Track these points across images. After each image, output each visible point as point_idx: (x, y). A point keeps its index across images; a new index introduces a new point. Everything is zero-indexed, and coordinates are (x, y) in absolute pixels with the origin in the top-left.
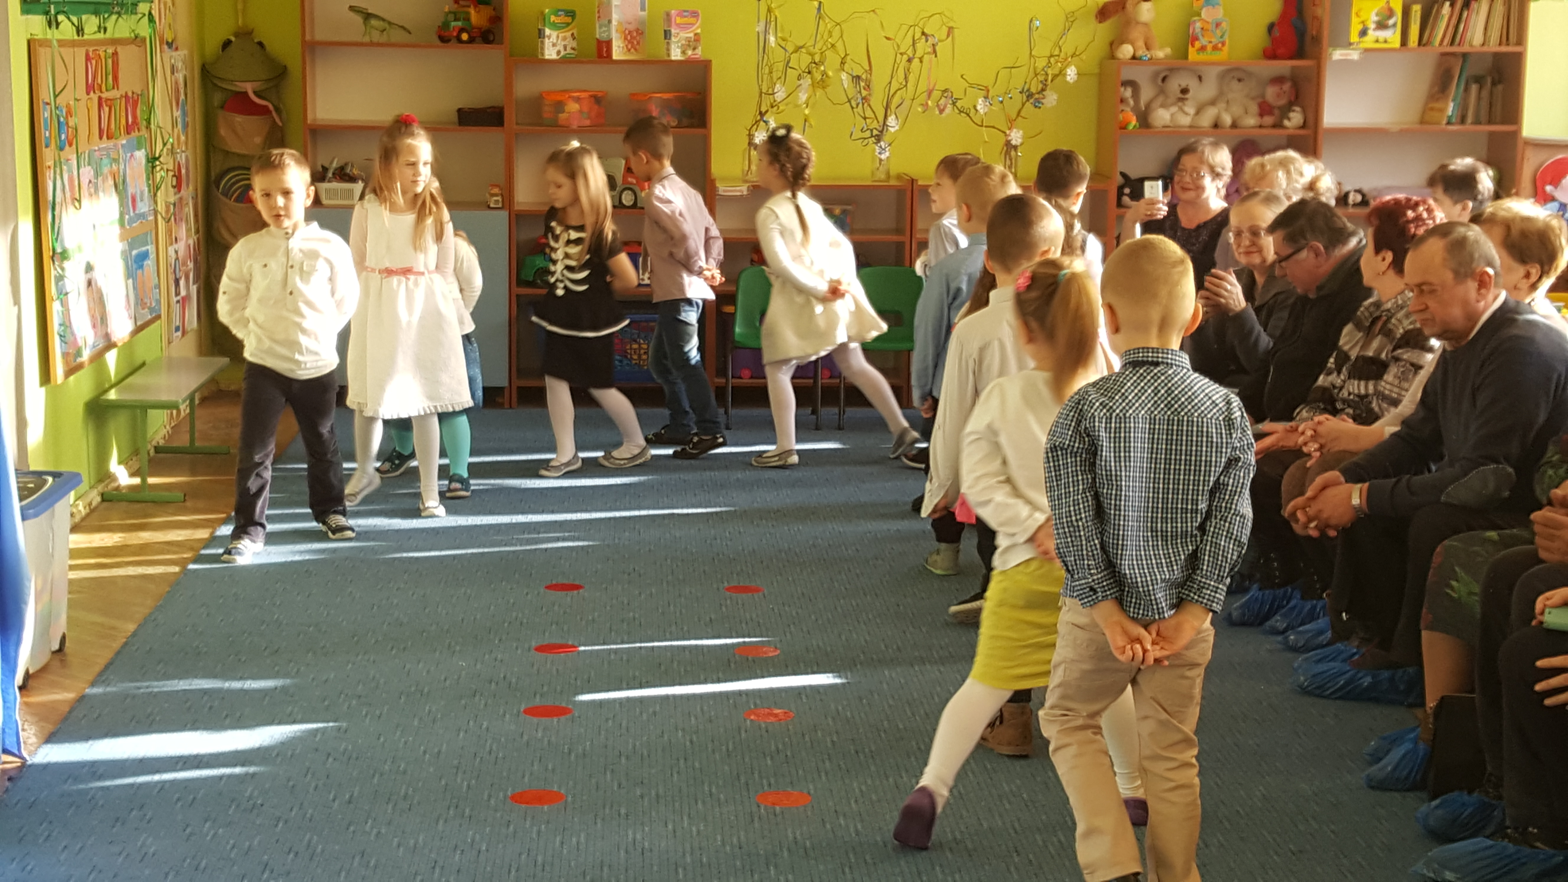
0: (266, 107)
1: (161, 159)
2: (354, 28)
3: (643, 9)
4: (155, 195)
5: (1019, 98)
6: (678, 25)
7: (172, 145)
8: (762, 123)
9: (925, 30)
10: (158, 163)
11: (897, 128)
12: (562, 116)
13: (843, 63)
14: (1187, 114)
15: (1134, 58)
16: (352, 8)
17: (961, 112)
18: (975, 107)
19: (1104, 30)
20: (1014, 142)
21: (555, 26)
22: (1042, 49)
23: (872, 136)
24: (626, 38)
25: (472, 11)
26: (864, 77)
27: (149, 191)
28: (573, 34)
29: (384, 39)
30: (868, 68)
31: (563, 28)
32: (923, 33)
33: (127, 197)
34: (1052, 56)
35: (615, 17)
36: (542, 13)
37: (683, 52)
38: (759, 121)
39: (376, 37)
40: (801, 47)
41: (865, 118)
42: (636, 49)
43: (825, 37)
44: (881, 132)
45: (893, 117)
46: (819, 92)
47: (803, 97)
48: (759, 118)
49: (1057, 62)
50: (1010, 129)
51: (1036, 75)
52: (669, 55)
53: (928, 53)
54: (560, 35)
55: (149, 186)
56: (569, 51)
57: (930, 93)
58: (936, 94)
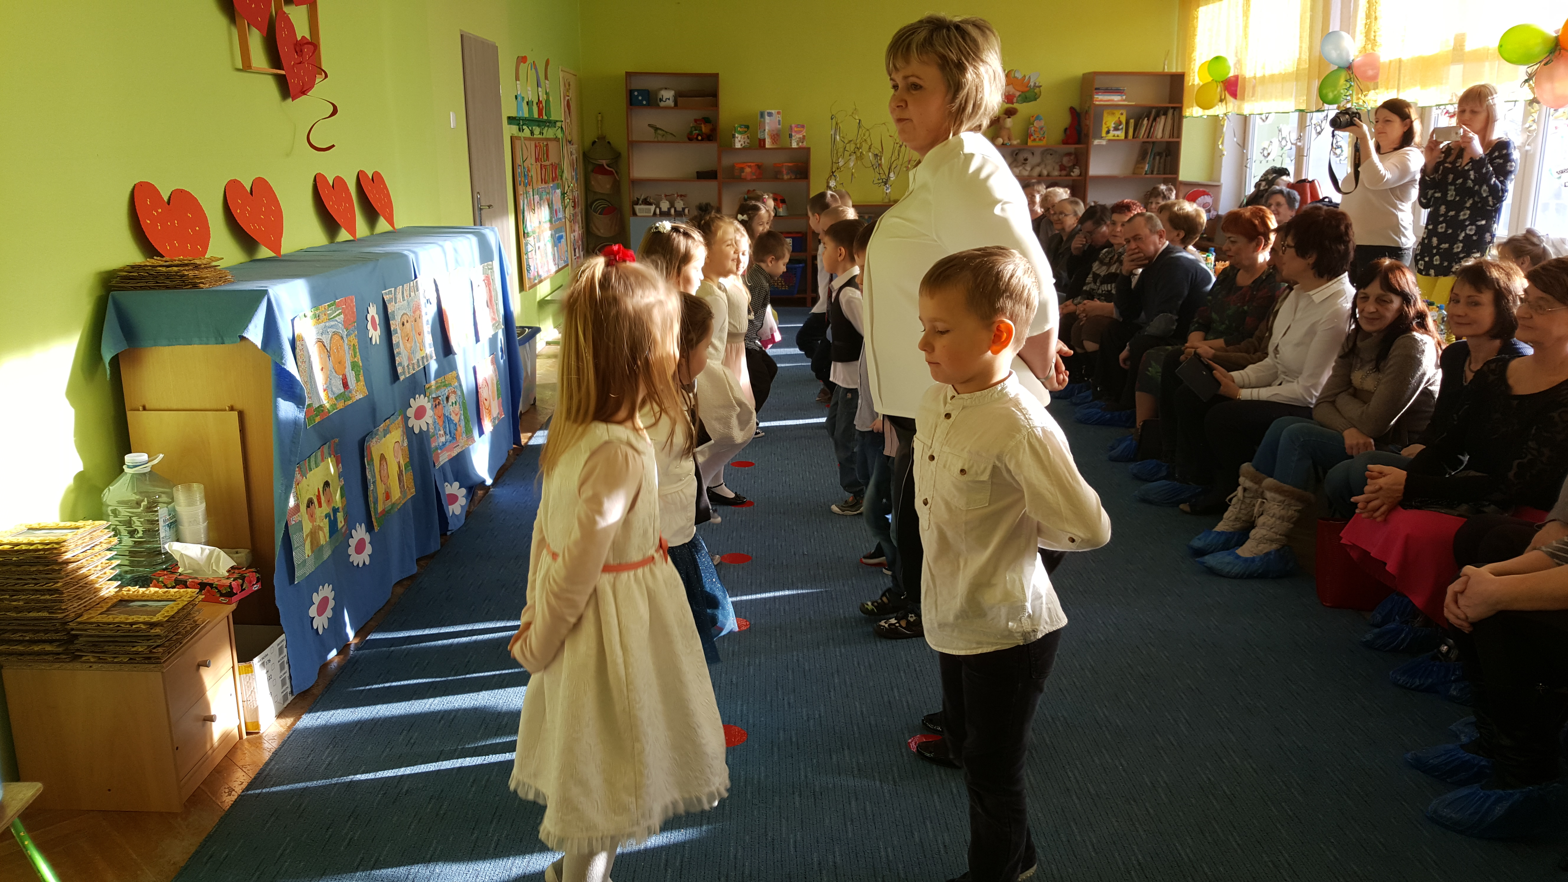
0: (612, 171)
1: (567, 193)
2: (650, 134)
3: (780, 124)
4: (565, 210)
6: (796, 132)
7: (572, 187)
11: (894, 178)
12: (743, 174)
13: (870, 148)
14: (1026, 170)
15: (1003, 144)
16: (649, 125)
21: (740, 133)
23: (883, 182)
24: (772, 138)
25: (703, 126)
26: (879, 155)
27: (563, 208)
28: (748, 136)
29: (663, 139)
30: (881, 150)
31: (744, 133)
33: (553, 209)
35: (767, 128)
36: (735, 127)
37: (798, 144)
38: (832, 175)
39: (660, 138)
40: (851, 141)
41: (879, 174)
42: (776, 143)
43: (862, 136)
44: (887, 180)
45: (892, 173)
46: (859, 162)
47: (852, 164)
52: (791, 145)
54: (742, 137)
55: (562, 205)
56: (746, 144)
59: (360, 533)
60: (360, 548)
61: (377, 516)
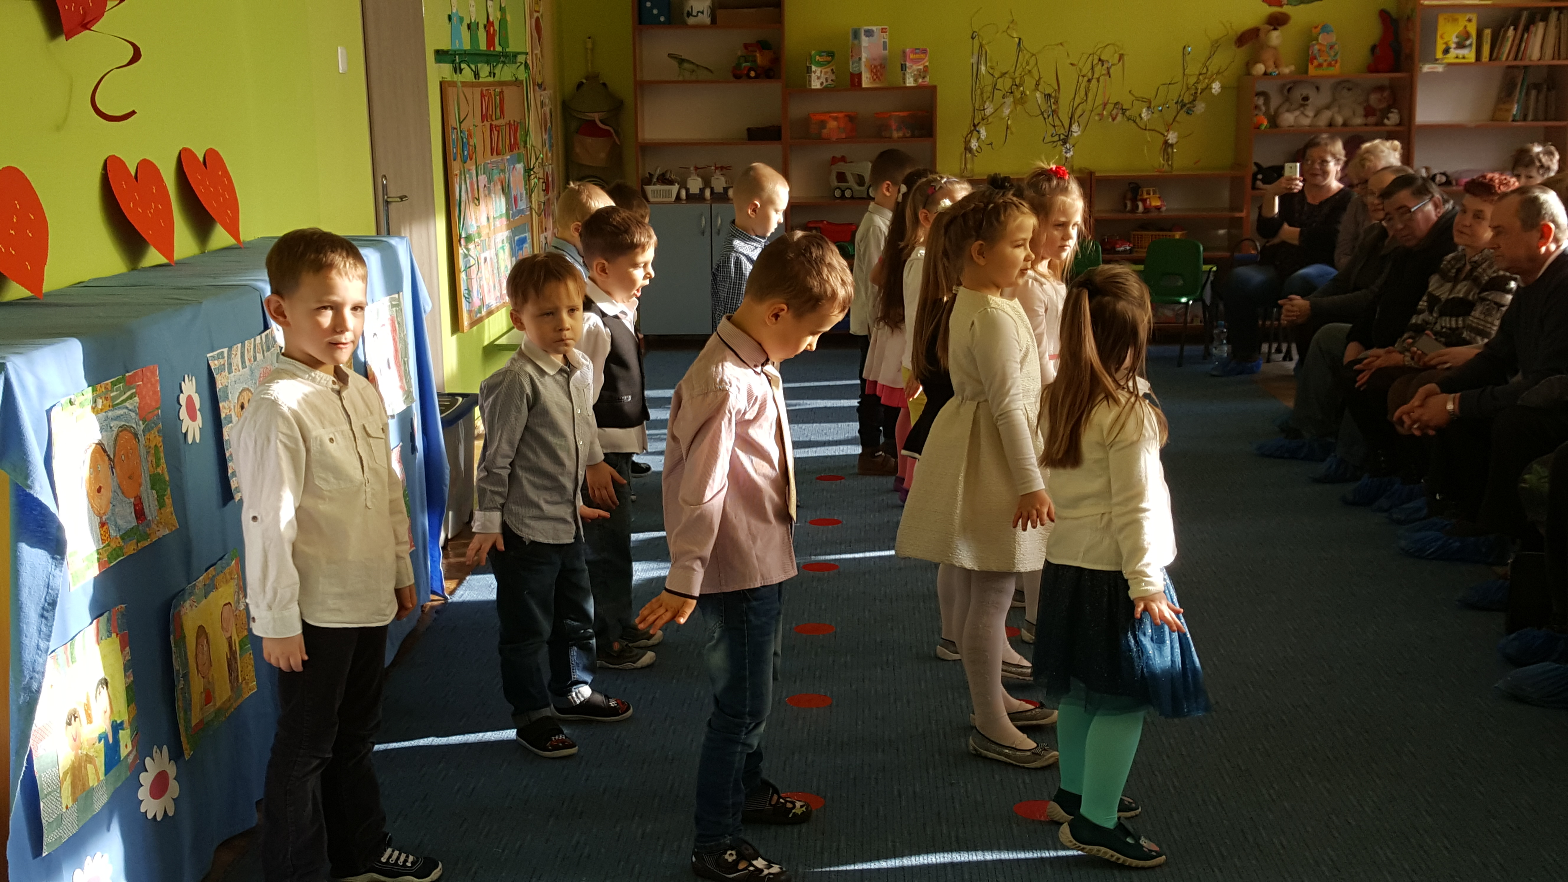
0: (609, 131)
1: (535, 170)
3: (885, 48)
4: (531, 196)
5: (1174, 108)
6: (912, 60)
7: (542, 159)
8: (975, 132)
9: (1102, 58)
10: (532, 173)
11: (1079, 133)
12: (825, 131)
13: (1037, 85)
14: (1307, 116)
15: (1265, 74)
16: (670, 55)
17: (1129, 119)
18: (1140, 115)
19: (1241, 54)
20: (1170, 141)
21: (819, 64)
22: (1193, 69)
23: (1060, 140)
24: (872, 71)
25: (758, 54)
26: (1053, 95)
27: (527, 193)
28: (832, 70)
29: (693, 78)
30: (1057, 88)
31: (826, 65)
32: (1100, 60)
33: (511, 197)
34: (1200, 74)
35: (864, 56)
36: (810, 55)
37: (915, 81)
38: (973, 131)
39: (687, 76)
40: (1006, 73)
41: (1054, 126)
42: (879, 80)
43: (1024, 65)
44: (1067, 136)
45: (1076, 124)
46: (1019, 108)
47: (1007, 111)
48: (973, 128)
49: (1205, 79)
50: (1168, 131)
51: (1188, 89)
52: (904, 83)
53: (1103, 75)
54: (823, 71)
55: (526, 190)
56: (830, 82)
57: (1105, 105)
58: (1110, 107)
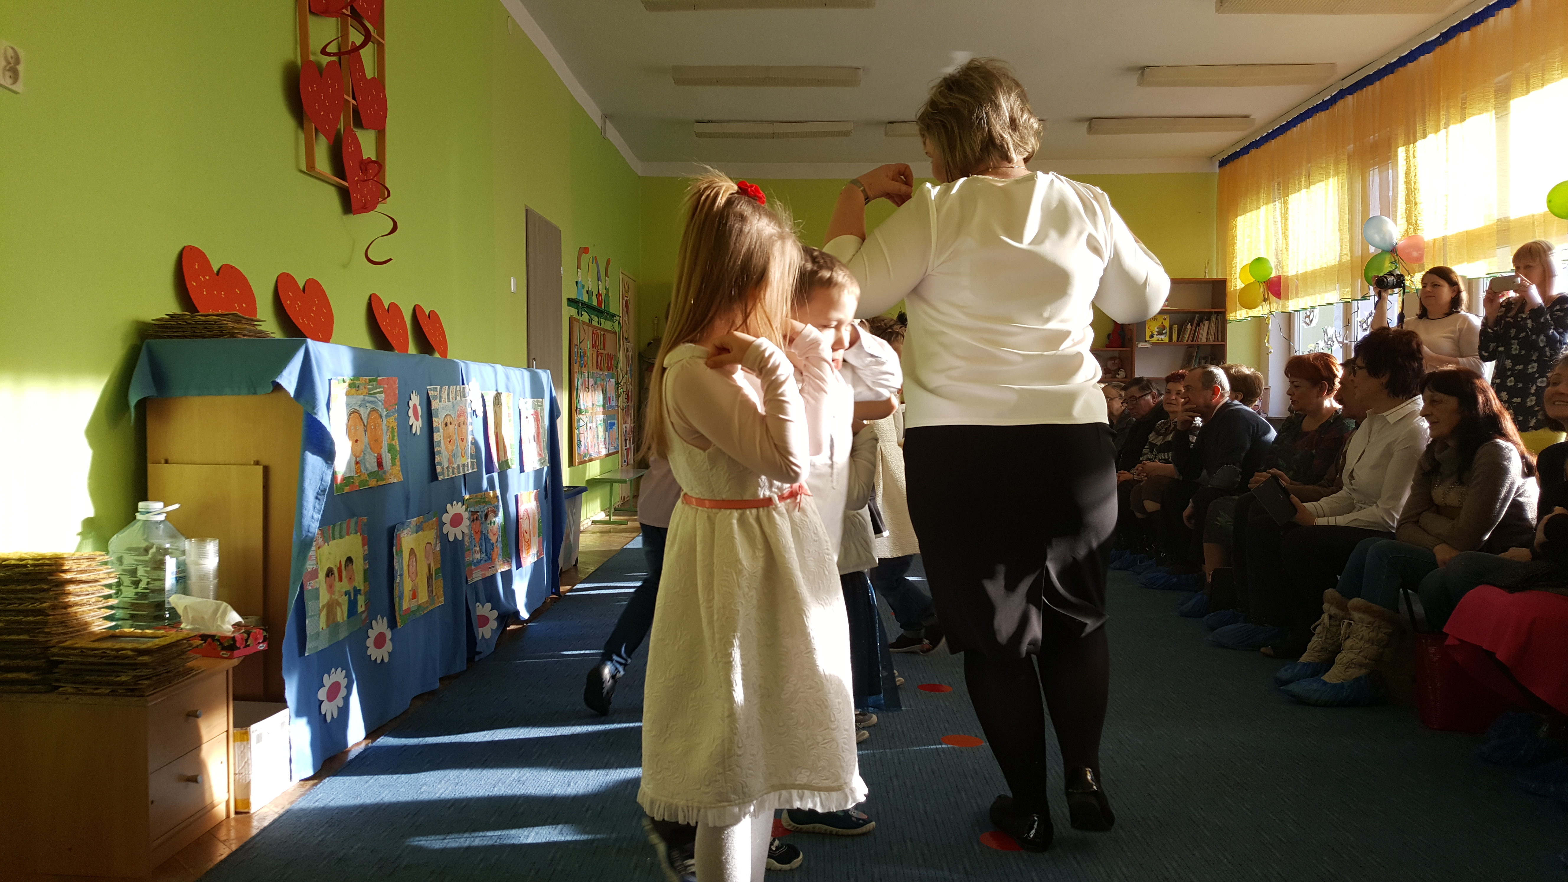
4: (618, 400)
7: (626, 379)
10: (619, 386)
27: (615, 397)
33: (606, 396)
59: (380, 626)
60: (380, 642)
61: (401, 612)
